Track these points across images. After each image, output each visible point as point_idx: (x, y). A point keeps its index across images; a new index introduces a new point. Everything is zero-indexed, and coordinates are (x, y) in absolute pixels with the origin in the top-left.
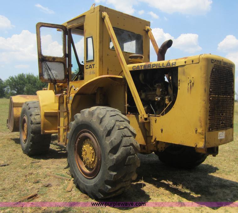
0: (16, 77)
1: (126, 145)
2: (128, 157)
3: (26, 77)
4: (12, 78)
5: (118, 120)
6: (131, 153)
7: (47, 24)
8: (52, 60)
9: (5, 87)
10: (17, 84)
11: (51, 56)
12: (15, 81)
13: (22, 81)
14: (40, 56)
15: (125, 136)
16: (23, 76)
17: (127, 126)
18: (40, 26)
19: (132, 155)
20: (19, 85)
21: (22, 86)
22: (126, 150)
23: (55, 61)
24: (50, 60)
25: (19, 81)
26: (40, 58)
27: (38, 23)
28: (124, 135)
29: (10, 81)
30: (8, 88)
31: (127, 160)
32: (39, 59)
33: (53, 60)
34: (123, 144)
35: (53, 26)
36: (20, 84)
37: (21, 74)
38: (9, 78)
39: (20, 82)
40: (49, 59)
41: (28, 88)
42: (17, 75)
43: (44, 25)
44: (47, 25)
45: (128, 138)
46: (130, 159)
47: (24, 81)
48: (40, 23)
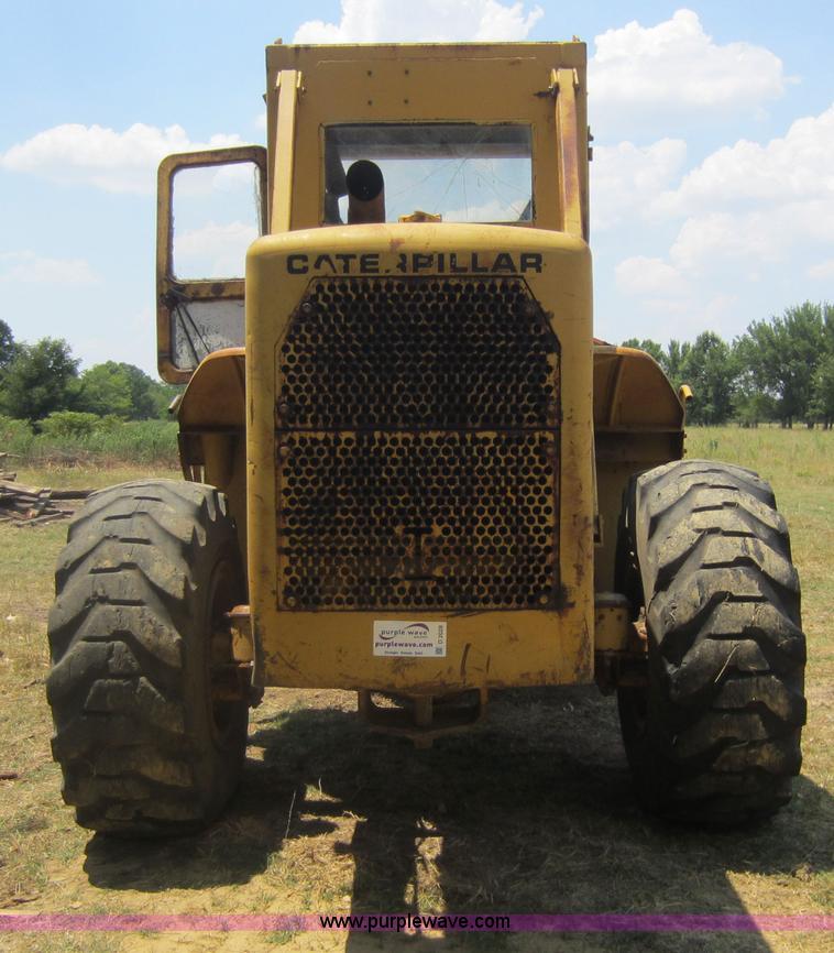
0: (778, 325)
1: (94, 634)
2: (97, 682)
3: (824, 322)
4: (760, 331)
5: (115, 537)
6: (112, 671)
7: (198, 154)
8: (211, 295)
9: (735, 373)
10: (780, 357)
11: (208, 278)
12: (772, 343)
13: (802, 342)
14: (162, 286)
15: (104, 600)
16: (811, 318)
17: (141, 562)
18: (170, 170)
19: (114, 676)
20: (793, 363)
21: (802, 364)
22: (88, 654)
23: (224, 294)
24: (203, 295)
25: (792, 343)
26: (165, 291)
27: (166, 160)
28: (100, 594)
29: (751, 345)
30: (747, 379)
31: (91, 692)
32: (160, 296)
33: (214, 293)
34: (86, 628)
35: (217, 159)
36: (796, 356)
37: (801, 306)
38: (750, 329)
39: (796, 346)
40: (197, 293)
41: (828, 375)
42: (781, 315)
43: (184, 161)
44: (195, 159)
45: (114, 608)
46: (101, 692)
47: (813, 341)
48: (174, 157)
